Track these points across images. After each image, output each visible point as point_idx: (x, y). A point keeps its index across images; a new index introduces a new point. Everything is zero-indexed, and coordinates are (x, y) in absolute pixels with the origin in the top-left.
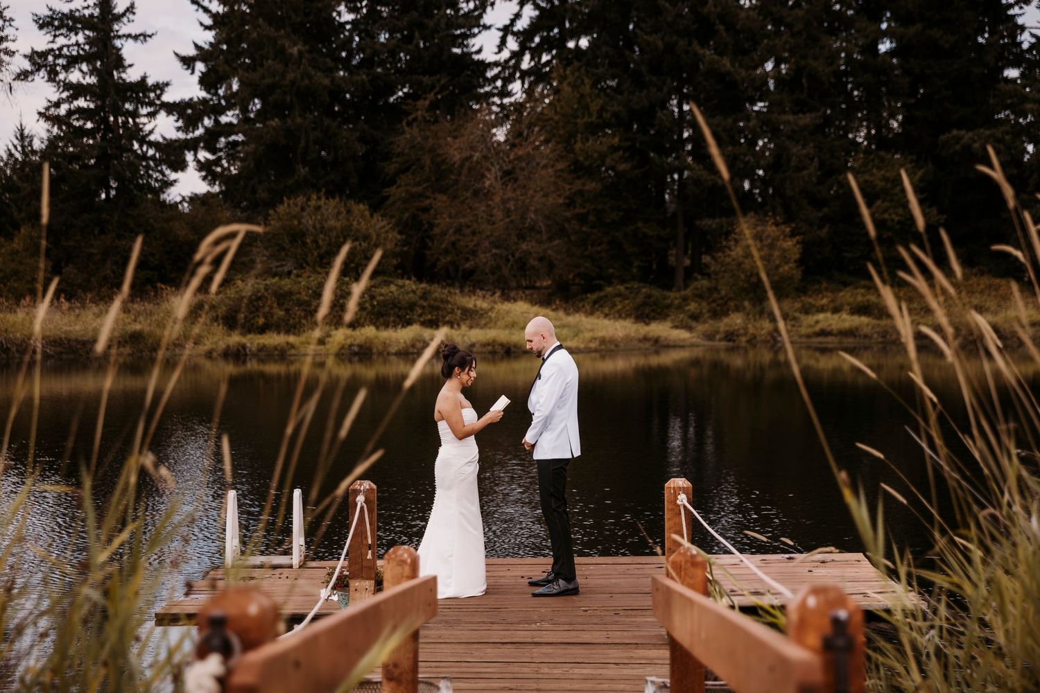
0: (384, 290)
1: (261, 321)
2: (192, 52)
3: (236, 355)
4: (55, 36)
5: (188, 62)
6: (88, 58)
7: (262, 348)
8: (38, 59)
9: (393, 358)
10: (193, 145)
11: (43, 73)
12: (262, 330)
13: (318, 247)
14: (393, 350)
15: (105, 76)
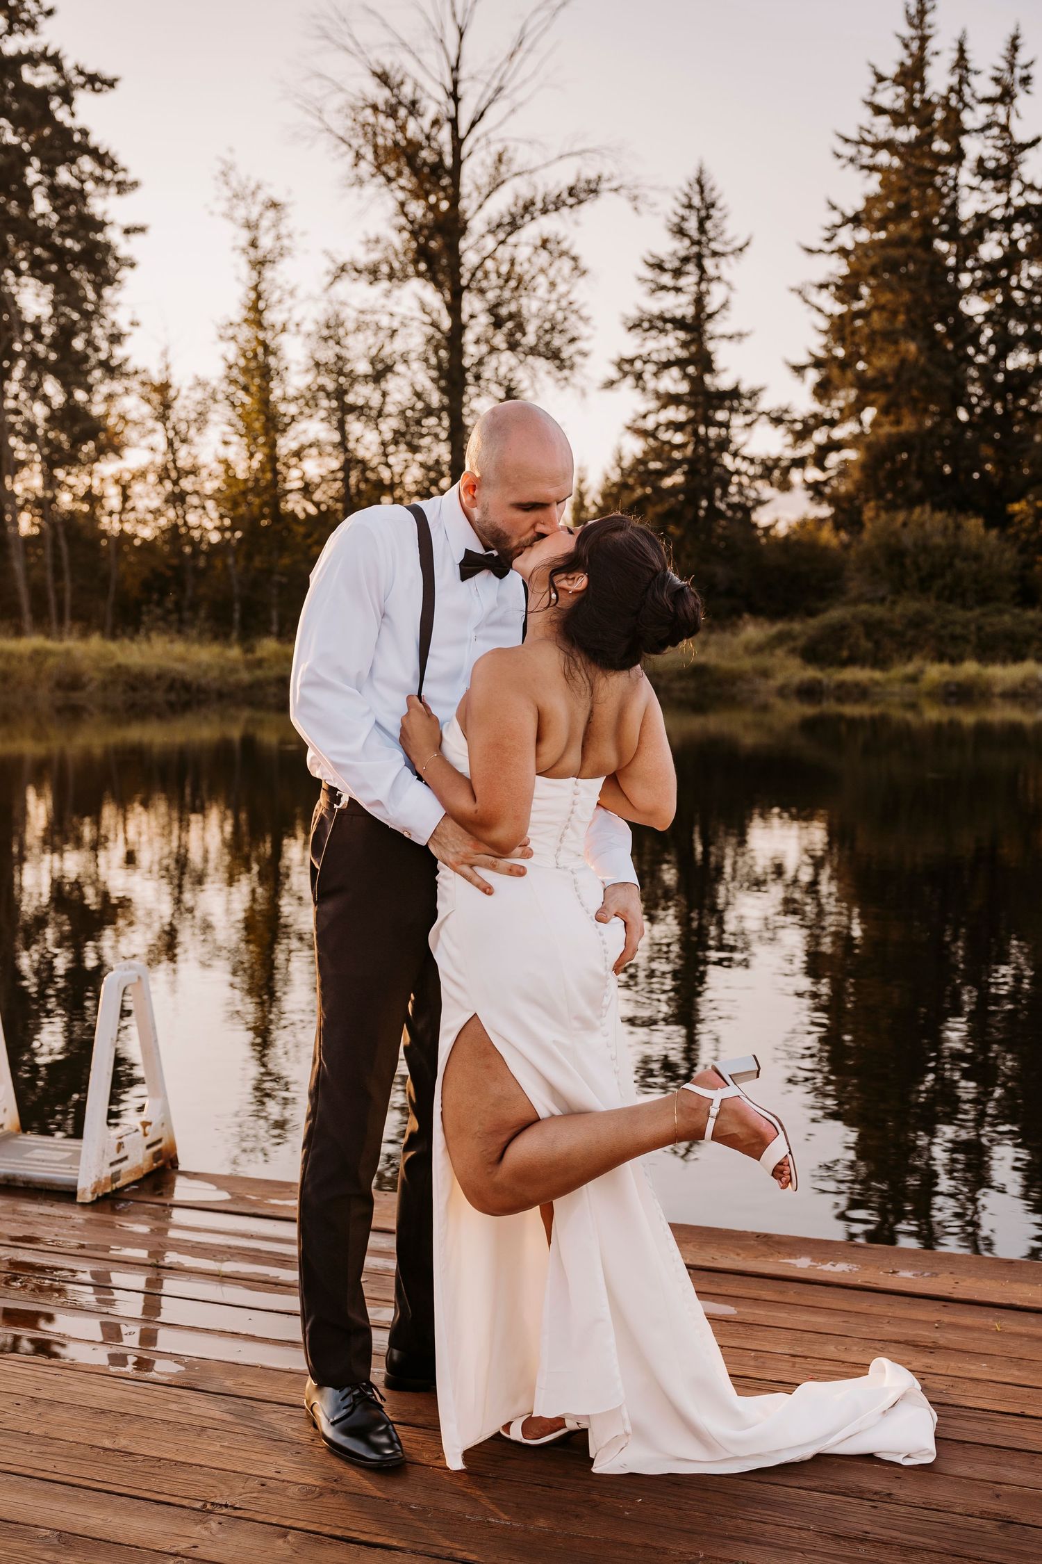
0: (995, 620)
1: (845, 654)
2: (804, 359)
3: (809, 692)
4: (645, 339)
5: (799, 369)
6: (680, 363)
7: (841, 685)
8: (625, 365)
9: (997, 701)
10: (800, 463)
11: (630, 381)
12: (844, 664)
13: (918, 569)
14: (997, 689)
15: (697, 383)
